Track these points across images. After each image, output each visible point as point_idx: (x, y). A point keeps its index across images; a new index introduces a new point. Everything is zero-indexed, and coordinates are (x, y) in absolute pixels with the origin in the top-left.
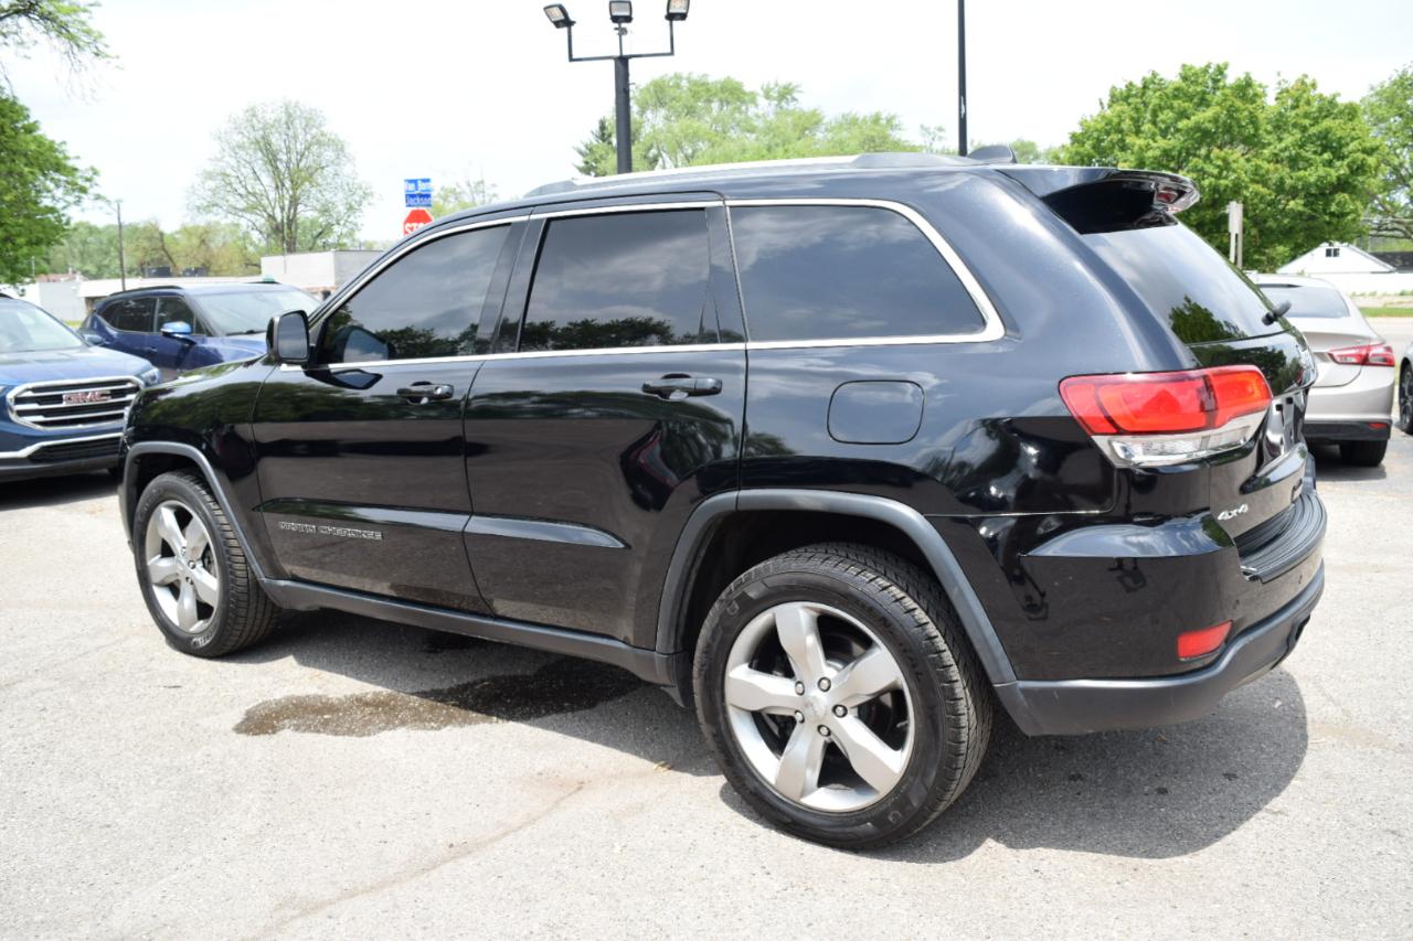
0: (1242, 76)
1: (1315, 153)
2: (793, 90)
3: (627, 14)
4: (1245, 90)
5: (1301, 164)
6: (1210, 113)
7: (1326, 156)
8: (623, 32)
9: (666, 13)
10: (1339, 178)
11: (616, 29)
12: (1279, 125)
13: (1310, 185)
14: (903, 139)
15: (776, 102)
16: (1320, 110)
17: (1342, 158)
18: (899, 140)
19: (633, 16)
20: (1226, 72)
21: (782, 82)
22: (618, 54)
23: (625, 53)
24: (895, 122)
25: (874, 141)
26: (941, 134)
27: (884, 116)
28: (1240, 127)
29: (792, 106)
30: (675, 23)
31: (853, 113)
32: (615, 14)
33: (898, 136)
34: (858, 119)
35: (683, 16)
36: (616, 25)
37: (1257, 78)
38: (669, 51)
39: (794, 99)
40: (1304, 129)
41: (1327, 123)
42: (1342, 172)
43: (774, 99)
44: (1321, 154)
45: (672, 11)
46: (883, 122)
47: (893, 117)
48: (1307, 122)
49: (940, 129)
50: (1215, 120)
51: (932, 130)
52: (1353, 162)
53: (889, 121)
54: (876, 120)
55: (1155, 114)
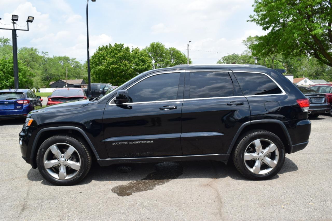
0: (127, 47)
1: (141, 63)
2: (8, 40)
3: (17, 19)
4: (127, 49)
5: (139, 65)
6: (122, 54)
7: (143, 63)
8: (14, 23)
9: (27, 20)
10: (145, 68)
11: (12, 22)
12: (134, 58)
13: (141, 69)
14: (39, 54)
15: (3, 43)
16: (141, 55)
17: (146, 64)
18: (38, 54)
19: (18, 20)
20: (123, 46)
21: (5, 38)
22: (13, 28)
23: (15, 28)
24: (37, 50)
25: (32, 54)
26: (47, 54)
27: (34, 48)
28: (127, 57)
29: (8, 44)
30: (29, 23)
31: (26, 47)
32: (13, 18)
33: (37, 54)
34: (27, 49)
35: (31, 22)
36: (13, 21)
37: (129, 47)
38: (27, 29)
39: (8, 42)
40: (139, 58)
41: (142, 57)
42: (146, 67)
43: (3, 42)
44: (142, 63)
45: (29, 20)
46: (34, 50)
47: (37, 49)
48: (139, 57)
49: (47, 53)
50: (123, 55)
51: (45, 53)
52: (148, 65)
53: (35, 50)
54: (32, 49)
55: (110, 53)
